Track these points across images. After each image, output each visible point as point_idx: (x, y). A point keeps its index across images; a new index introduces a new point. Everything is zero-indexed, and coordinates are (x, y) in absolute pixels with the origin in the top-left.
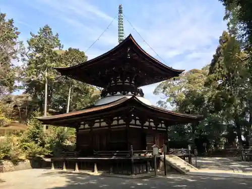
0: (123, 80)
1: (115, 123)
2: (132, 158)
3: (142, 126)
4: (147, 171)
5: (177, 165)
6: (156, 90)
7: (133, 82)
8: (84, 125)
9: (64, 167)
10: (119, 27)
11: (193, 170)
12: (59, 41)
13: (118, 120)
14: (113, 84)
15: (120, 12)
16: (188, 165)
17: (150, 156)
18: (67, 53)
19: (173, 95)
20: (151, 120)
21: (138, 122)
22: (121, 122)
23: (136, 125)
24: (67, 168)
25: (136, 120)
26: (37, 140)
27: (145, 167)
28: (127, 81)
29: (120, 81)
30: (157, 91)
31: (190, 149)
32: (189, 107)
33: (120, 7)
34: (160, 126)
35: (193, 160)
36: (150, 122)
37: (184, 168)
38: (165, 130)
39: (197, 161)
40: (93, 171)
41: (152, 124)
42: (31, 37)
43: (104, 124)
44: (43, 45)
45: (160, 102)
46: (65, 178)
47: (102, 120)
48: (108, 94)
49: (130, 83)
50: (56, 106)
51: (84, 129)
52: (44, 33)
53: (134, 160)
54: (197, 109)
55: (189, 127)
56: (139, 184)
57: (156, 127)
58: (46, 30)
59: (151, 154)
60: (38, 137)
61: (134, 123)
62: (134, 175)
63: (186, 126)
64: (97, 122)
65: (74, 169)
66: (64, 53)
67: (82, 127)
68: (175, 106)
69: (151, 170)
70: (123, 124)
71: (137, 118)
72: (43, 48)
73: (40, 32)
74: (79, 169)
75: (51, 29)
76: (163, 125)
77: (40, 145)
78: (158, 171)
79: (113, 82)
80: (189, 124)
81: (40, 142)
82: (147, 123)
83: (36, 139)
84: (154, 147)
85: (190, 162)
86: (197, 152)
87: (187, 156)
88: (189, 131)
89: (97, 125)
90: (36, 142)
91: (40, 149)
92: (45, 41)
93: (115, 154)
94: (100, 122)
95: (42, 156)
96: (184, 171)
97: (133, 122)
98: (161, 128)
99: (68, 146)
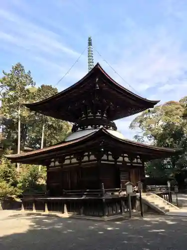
0: (95, 113)
1: (86, 159)
2: (104, 198)
3: (116, 161)
4: (121, 211)
5: (156, 204)
6: (131, 124)
7: (105, 115)
8: (54, 162)
9: (34, 207)
10: (89, 59)
11: (173, 209)
12: (32, 78)
13: (89, 156)
14: (84, 117)
15: (90, 44)
16: (168, 204)
17: (124, 195)
18: (39, 90)
19: (150, 129)
20: (125, 155)
21: (110, 158)
22: (92, 157)
23: (108, 160)
24: (36, 209)
25: (108, 155)
26: (9, 180)
27: (118, 207)
28: (98, 114)
29: (91, 114)
30: (133, 125)
31: (169, 185)
32: (167, 141)
33: (90, 40)
34: (135, 161)
35: (174, 198)
36: (124, 157)
37: (163, 208)
38: (141, 165)
39: (178, 199)
40: (63, 213)
41: (127, 159)
42: (4, 75)
43: (74, 160)
44: (16, 83)
45: (136, 137)
46: (29, 221)
47: (72, 156)
48: (79, 129)
49: (102, 116)
50: (33, 144)
51: (55, 166)
52: (16, 71)
53: (106, 199)
54: (176, 143)
55: (168, 162)
56: (109, 229)
57: (131, 162)
58: (18, 68)
59: (125, 193)
60: (9, 177)
61: (106, 159)
62: (106, 217)
63: (165, 162)
64: (68, 159)
65: (44, 210)
66: (36, 90)
67: (52, 164)
68: (152, 140)
69: (126, 210)
70: (94, 160)
71: (109, 153)
72: (16, 86)
73: (12, 70)
74: (49, 210)
75: (23, 67)
76: (139, 161)
77: (12, 185)
78: (134, 211)
79: (84, 116)
80: (168, 159)
81: (12, 181)
82: (121, 159)
83: (8, 178)
84: (128, 185)
85: (170, 200)
86: (177, 189)
87: (166, 194)
88: (169, 167)
89: (67, 162)
90: (8, 181)
91: (12, 189)
92: (17, 79)
93: (85, 193)
94: (70, 159)
95: (14, 196)
96: (163, 211)
97: (105, 157)
98: (137, 163)
99: (41, 185)
